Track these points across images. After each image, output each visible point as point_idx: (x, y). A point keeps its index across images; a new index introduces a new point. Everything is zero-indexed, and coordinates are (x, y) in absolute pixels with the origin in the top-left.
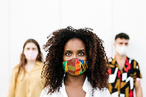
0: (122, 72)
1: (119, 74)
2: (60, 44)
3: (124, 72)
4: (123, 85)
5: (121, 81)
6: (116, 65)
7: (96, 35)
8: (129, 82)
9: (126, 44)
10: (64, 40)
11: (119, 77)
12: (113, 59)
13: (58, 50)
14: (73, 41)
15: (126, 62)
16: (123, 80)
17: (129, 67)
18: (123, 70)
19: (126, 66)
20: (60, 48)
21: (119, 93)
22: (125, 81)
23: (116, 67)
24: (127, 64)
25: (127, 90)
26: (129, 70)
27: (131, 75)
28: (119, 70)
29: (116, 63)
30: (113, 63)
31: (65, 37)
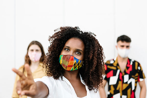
0: (123, 74)
1: (121, 75)
2: (63, 38)
3: (126, 73)
4: (125, 86)
5: (123, 83)
6: (118, 67)
7: (98, 41)
8: (131, 83)
9: (128, 47)
10: (67, 37)
11: (121, 79)
12: (114, 61)
13: (60, 44)
14: (75, 39)
15: (127, 64)
16: (125, 81)
17: (131, 69)
18: (125, 71)
19: (127, 68)
20: (62, 42)
21: (121, 95)
22: (127, 83)
23: (117, 69)
24: (128, 66)
25: (129, 91)
26: (130, 72)
27: (133, 76)
28: (120, 72)
29: (118, 65)
30: (115, 65)
31: (70, 34)
